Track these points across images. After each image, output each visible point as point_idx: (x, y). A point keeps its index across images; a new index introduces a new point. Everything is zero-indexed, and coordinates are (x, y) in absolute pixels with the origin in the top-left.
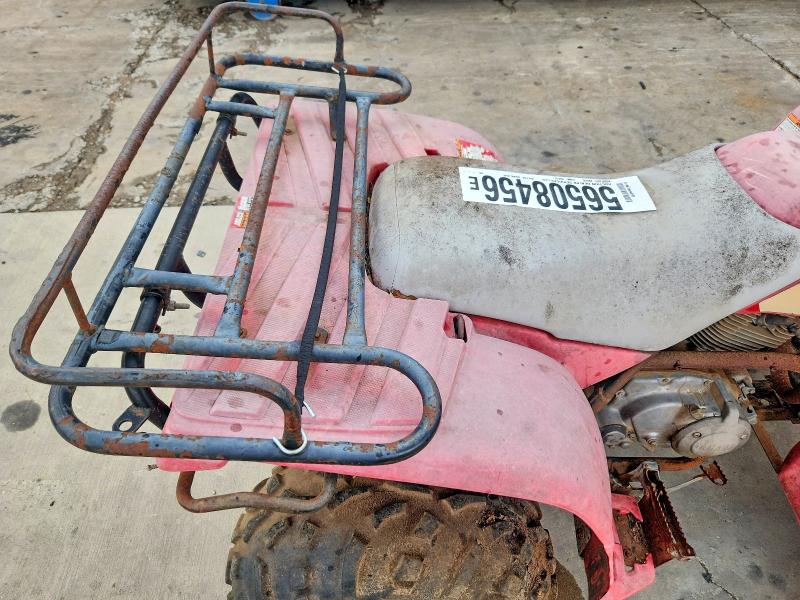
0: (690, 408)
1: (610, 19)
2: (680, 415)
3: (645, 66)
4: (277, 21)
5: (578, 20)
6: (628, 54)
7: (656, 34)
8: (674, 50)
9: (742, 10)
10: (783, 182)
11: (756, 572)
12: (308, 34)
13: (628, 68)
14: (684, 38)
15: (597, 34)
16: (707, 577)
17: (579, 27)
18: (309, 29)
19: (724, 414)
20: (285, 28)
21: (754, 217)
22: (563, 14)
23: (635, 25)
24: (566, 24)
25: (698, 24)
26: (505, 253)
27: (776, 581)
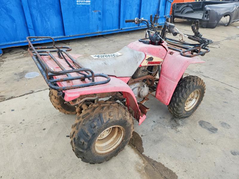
0: (139, 88)
1: (92, 44)
2: (138, 90)
3: (103, 50)
4: (3, 56)
5: (85, 45)
6: (99, 49)
7: (102, 45)
8: (107, 47)
9: (116, 39)
10: (137, 47)
11: (160, 118)
12: (15, 57)
13: (100, 51)
14: (108, 45)
15: (90, 47)
16: (154, 122)
17: (86, 46)
18: (14, 56)
19: (144, 87)
20: (6, 57)
21: (135, 52)
22: (81, 44)
23: (97, 44)
24: (83, 46)
25: (109, 42)
26: (105, 63)
27: (164, 118)
